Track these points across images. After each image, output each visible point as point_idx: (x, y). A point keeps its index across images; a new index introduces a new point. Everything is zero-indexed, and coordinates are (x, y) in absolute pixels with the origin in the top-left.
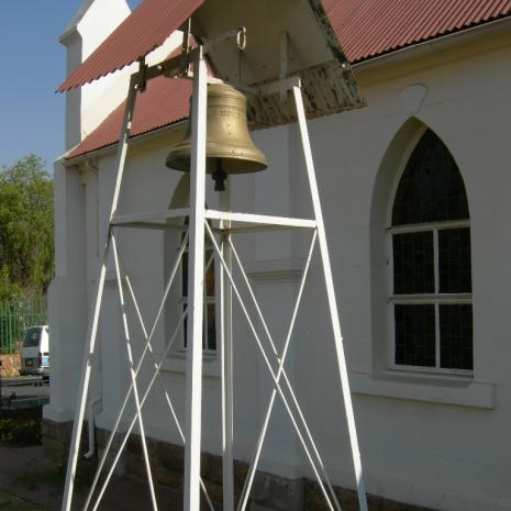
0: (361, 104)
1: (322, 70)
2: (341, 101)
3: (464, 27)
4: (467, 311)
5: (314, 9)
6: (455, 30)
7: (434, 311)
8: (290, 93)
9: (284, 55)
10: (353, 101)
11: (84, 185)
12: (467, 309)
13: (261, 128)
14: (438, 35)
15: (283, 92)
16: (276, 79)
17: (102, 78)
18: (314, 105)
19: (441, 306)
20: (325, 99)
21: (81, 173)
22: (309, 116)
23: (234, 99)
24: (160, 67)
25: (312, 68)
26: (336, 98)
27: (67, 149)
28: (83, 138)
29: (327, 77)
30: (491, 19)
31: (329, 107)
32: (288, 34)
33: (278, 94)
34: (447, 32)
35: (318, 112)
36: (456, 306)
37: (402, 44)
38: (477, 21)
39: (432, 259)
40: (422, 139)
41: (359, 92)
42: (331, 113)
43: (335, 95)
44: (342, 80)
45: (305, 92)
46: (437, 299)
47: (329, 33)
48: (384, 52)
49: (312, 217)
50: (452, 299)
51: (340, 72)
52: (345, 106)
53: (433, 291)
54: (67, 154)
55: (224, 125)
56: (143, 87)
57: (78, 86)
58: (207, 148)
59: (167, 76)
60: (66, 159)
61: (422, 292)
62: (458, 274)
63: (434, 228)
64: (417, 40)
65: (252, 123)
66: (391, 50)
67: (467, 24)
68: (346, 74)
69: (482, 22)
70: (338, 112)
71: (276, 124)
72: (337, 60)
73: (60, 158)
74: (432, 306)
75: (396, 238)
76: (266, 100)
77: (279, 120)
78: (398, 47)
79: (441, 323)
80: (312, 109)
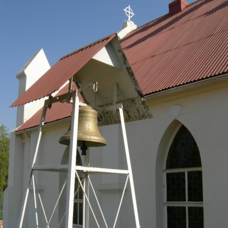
0: (150, 116)
1: (133, 100)
2: (141, 115)
3: (199, 80)
4: (200, 210)
5: (129, 73)
6: (195, 81)
7: (185, 210)
8: (118, 111)
9: (115, 93)
10: (147, 115)
11: (24, 144)
12: (201, 209)
13: (105, 125)
14: (187, 83)
15: (115, 110)
16: (111, 104)
17: (31, 102)
18: (129, 116)
19: (189, 208)
20: (134, 113)
21: (22, 138)
22: (126, 121)
23: (91, 113)
24: (58, 98)
25: (128, 99)
26: (139, 113)
27: (17, 127)
28: (24, 122)
29: (135, 103)
30: (211, 77)
31: (136, 117)
32: (117, 84)
33: (112, 111)
34: (191, 82)
35: (131, 119)
36: (196, 208)
37: (171, 87)
38: (204, 77)
39: (185, 185)
40: (180, 129)
41: (149, 111)
42: (137, 120)
43: (139, 112)
44: (142, 105)
45: (124, 110)
46: (187, 204)
47: (136, 84)
48: (163, 90)
49: (127, 169)
50: (194, 204)
51: (141, 102)
52: (143, 117)
53: (185, 201)
54: (16, 129)
55: (87, 125)
56: (50, 106)
57: (23, 104)
58: (78, 136)
59: (61, 102)
60: (16, 131)
61: (180, 201)
62: (197, 193)
63: (186, 171)
64: (178, 85)
65: (101, 123)
66: (166, 89)
67: (200, 78)
68: (143, 103)
69: (207, 78)
70: (140, 119)
71: (112, 123)
72: (139, 96)
73: (14, 130)
74: (185, 208)
75: (168, 175)
76: (107, 112)
77: (113, 122)
78: (169, 88)
79: (189, 215)
80: (128, 118)
